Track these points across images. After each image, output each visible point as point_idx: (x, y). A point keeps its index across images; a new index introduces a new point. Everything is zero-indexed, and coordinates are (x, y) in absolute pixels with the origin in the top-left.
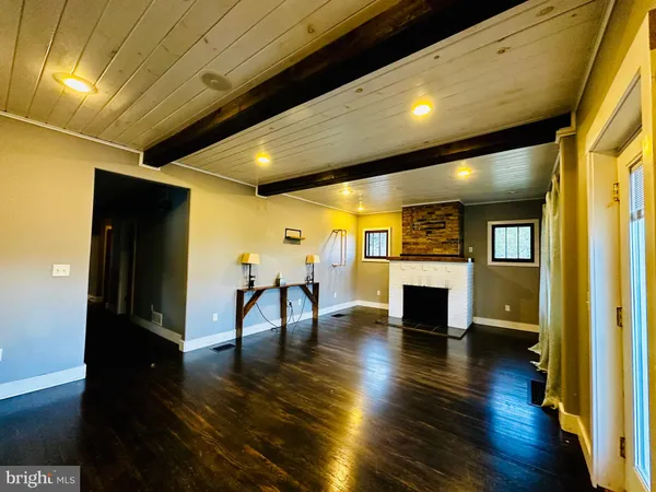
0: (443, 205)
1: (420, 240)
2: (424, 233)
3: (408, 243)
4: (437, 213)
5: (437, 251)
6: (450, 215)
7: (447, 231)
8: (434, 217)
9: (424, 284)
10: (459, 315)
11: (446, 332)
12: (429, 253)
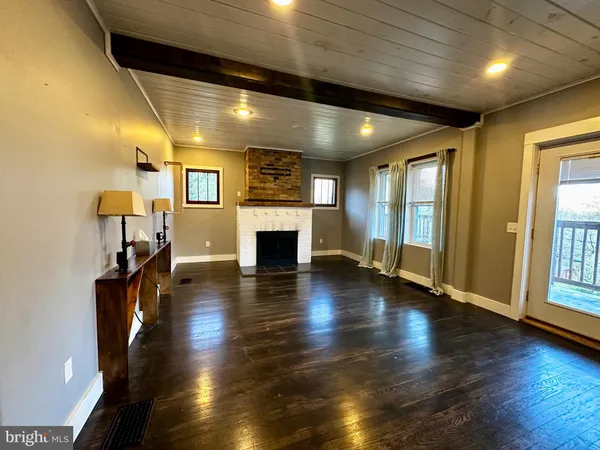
0: (290, 153)
1: (268, 185)
2: (272, 179)
3: (255, 188)
4: (284, 160)
5: (283, 197)
6: (295, 163)
7: (293, 178)
8: (280, 163)
9: (277, 229)
10: (305, 253)
11: (295, 269)
12: (276, 198)
